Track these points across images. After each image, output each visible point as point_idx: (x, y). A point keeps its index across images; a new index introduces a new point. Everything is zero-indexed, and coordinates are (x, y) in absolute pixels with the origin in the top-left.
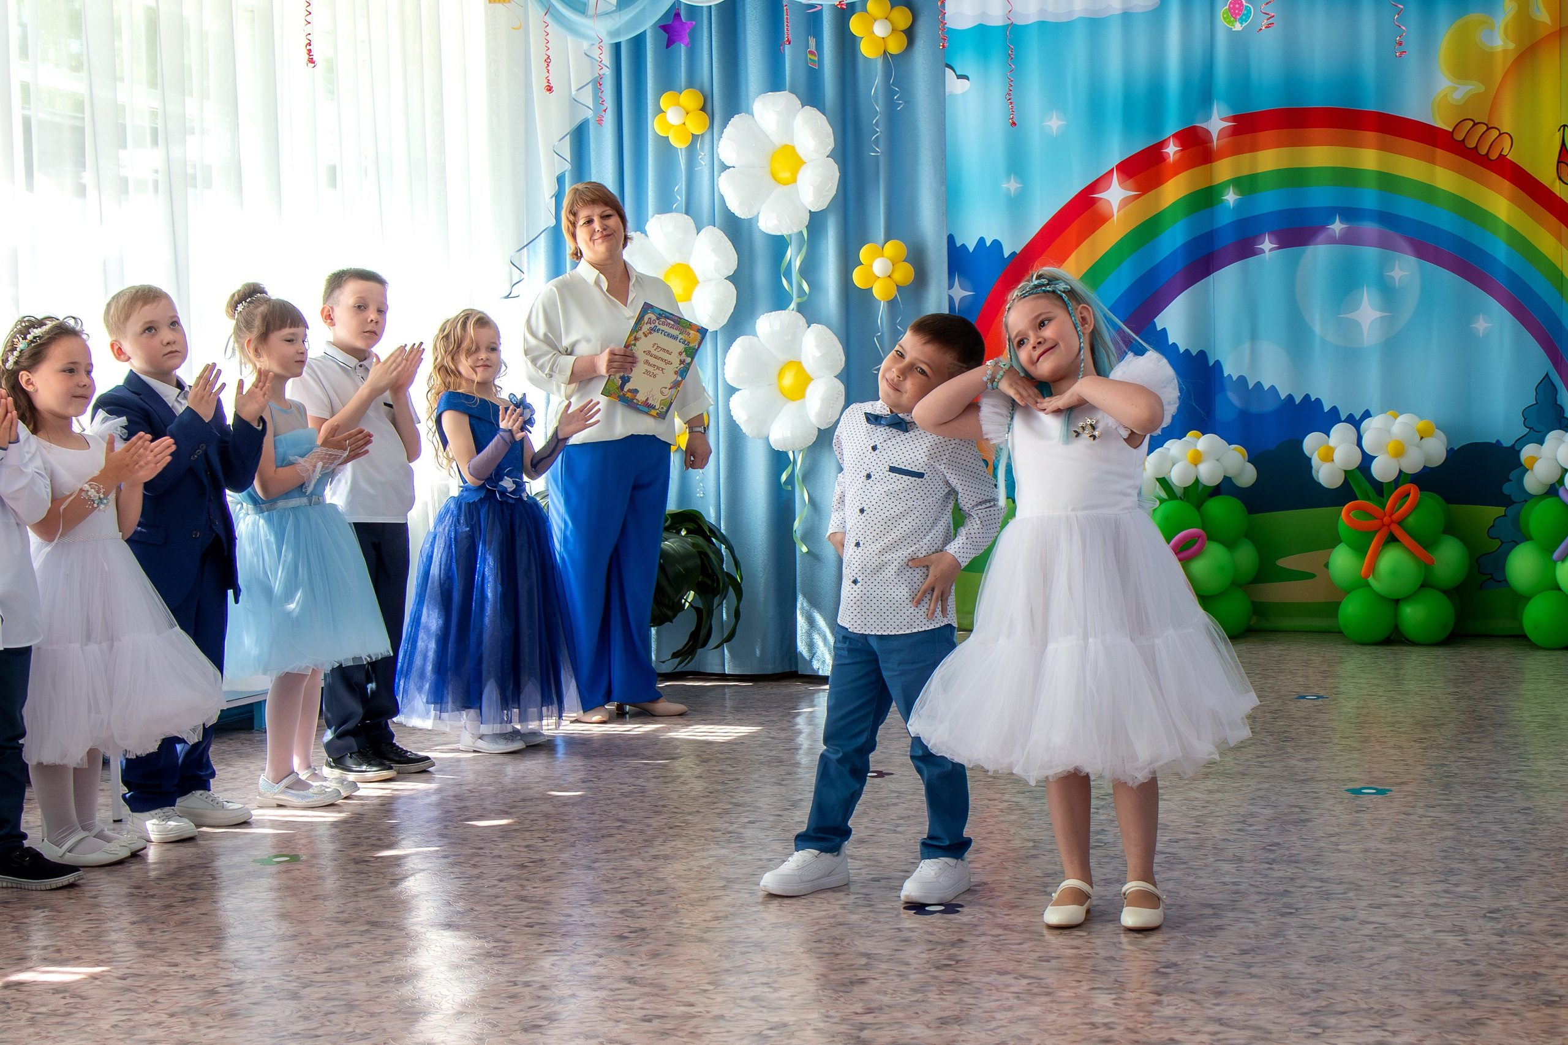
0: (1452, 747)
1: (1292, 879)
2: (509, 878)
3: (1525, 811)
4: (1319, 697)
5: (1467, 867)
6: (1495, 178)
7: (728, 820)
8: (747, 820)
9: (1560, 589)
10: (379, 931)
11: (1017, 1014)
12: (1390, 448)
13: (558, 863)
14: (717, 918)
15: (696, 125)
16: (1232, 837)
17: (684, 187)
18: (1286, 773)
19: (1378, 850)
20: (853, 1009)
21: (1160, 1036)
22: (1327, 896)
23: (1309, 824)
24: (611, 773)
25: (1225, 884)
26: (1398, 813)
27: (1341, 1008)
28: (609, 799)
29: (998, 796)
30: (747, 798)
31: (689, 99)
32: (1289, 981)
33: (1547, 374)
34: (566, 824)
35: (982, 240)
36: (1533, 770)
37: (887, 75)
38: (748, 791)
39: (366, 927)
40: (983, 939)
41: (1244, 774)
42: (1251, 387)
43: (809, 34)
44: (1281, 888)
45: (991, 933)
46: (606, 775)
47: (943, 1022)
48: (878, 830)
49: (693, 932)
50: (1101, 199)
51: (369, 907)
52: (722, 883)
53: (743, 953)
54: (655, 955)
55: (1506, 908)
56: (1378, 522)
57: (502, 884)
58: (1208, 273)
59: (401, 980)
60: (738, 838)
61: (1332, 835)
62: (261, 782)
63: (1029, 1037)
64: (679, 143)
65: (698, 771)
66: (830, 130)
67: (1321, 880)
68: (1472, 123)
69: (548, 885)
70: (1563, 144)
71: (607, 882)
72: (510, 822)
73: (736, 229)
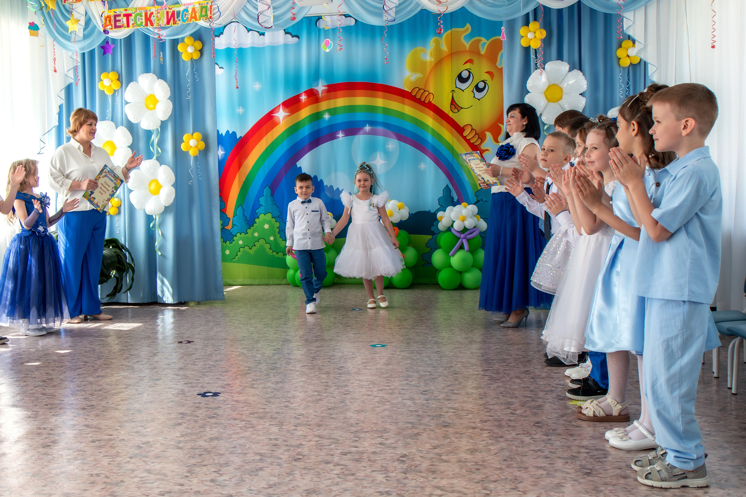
0: (411, 328)
1: (349, 380)
2: (39, 386)
3: (438, 352)
4: (360, 309)
5: (415, 374)
6: (426, 110)
7: (127, 361)
8: (135, 361)
9: (452, 267)
11: (241, 435)
13: (59, 380)
14: (123, 400)
15: (116, 86)
16: (326, 365)
17: (111, 110)
18: (347, 339)
19: (381, 368)
20: (176, 435)
21: (296, 443)
22: (362, 386)
23: (355, 359)
24: (81, 343)
25: (323, 383)
26: (390, 354)
27: (366, 430)
28: (80, 353)
29: (235, 350)
30: (136, 352)
31: (113, 76)
32: (346, 420)
33: (447, 185)
34: (62, 364)
35: (228, 131)
36: (440, 336)
37: (193, 67)
38: (136, 350)
40: (228, 406)
41: (332, 340)
42: (334, 190)
43: (160, 51)
44: (344, 384)
45: (231, 403)
46: (79, 344)
47: (212, 439)
48: (188, 364)
49: (113, 406)
50: (276, 116)
52: (125, 386)
53: (133, 414)
54: (97, 415)
55: (430, 390)
57: (36, 388)
58: (318, 146)
60: (132, 368)
61: (364, 363)
63: (245, 444)
64: (109, 93)
65: (117, 341)
66: (169, 89)
67: (359, 380)
68: (418, 89)
69: (54, 388)
70: (453, 97)
71: (79, 386)
72: (40, 363)
73: (132, 128)
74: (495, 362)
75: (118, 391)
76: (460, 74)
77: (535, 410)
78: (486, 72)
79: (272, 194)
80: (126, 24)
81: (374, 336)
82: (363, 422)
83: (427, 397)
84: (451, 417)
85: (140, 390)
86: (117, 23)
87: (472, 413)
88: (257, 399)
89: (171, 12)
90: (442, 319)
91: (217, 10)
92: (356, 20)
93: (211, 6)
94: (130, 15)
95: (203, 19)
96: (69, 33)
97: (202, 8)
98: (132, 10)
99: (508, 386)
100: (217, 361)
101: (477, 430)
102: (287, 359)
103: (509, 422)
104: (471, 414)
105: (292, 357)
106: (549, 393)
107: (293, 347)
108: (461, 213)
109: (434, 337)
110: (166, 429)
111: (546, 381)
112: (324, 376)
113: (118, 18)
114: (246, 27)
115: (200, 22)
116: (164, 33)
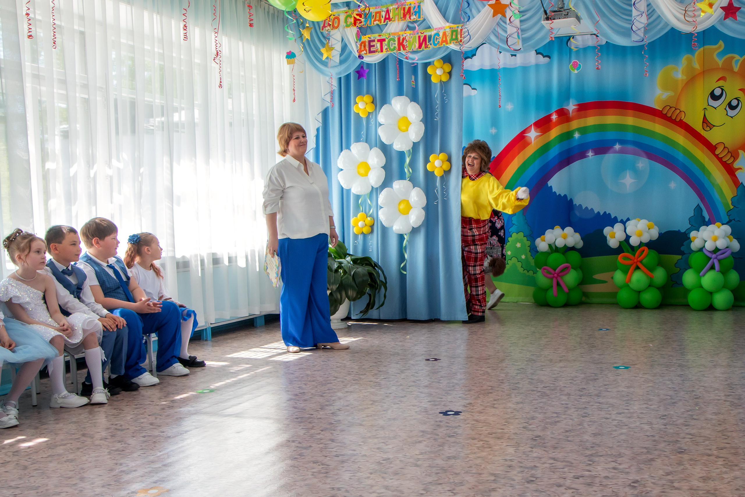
0: (656, 350)
1: (588, 403)
3: (681, 376)
5: (656, 398)
6: (678, 128)
8: (383, 378)
9: (703, 288)
12: (637, 233)
14: (368, 416)
15: (370, 108)
17: (365, 132)
18: (591, 360)
19: (622, 391)
23: (597, 381)
26: (632, 377)
30: (384, 369)
31: (367, 98)
33: (698, 205)
36: (685, 359)
37: (441, 89)
40: (468, 426)
41: (575, 360)
42: (584, 208)
43: (413, 75)
44: (584, 406)
47: (449, 459)
49: (358, 422)
50: (527, 136)
52: (371, 402)
54: (344, 430)
55: (669, 414)
56: (633, 261)
58: (570, 164)
61: (605, 385)
64: (363, 116)
66: (421, 111)
67: (599, 403)
68: (669, 107)
70: (705, 115)
73: (385, 149)
74: (738, 387)
76: (713, 91)
78: (740, 90)
80: (379, 49)
81: (618, 357)
83: (665, 422)
84: (687, 443)
85: (385, 407)
86: (371, 48)
88: (496, 419)
89: (423, 37)
91: (467, 34)
92: (606, 41)
93: (461, 30)
94: (384, 40)
95: (453, 43)
97: (452, 32)
98: (385, 36)
100: (461, 379)
101: (713, 458)
102: (529, 379)
104: (708, 440)
105: (535, 377)
107: (536, 368)
108: (714, 233)
109: (679, 360)
112: (564, 398)
113: (372, 44)
114: (497, 49)
115: (450, 45)
116: (416, 57)
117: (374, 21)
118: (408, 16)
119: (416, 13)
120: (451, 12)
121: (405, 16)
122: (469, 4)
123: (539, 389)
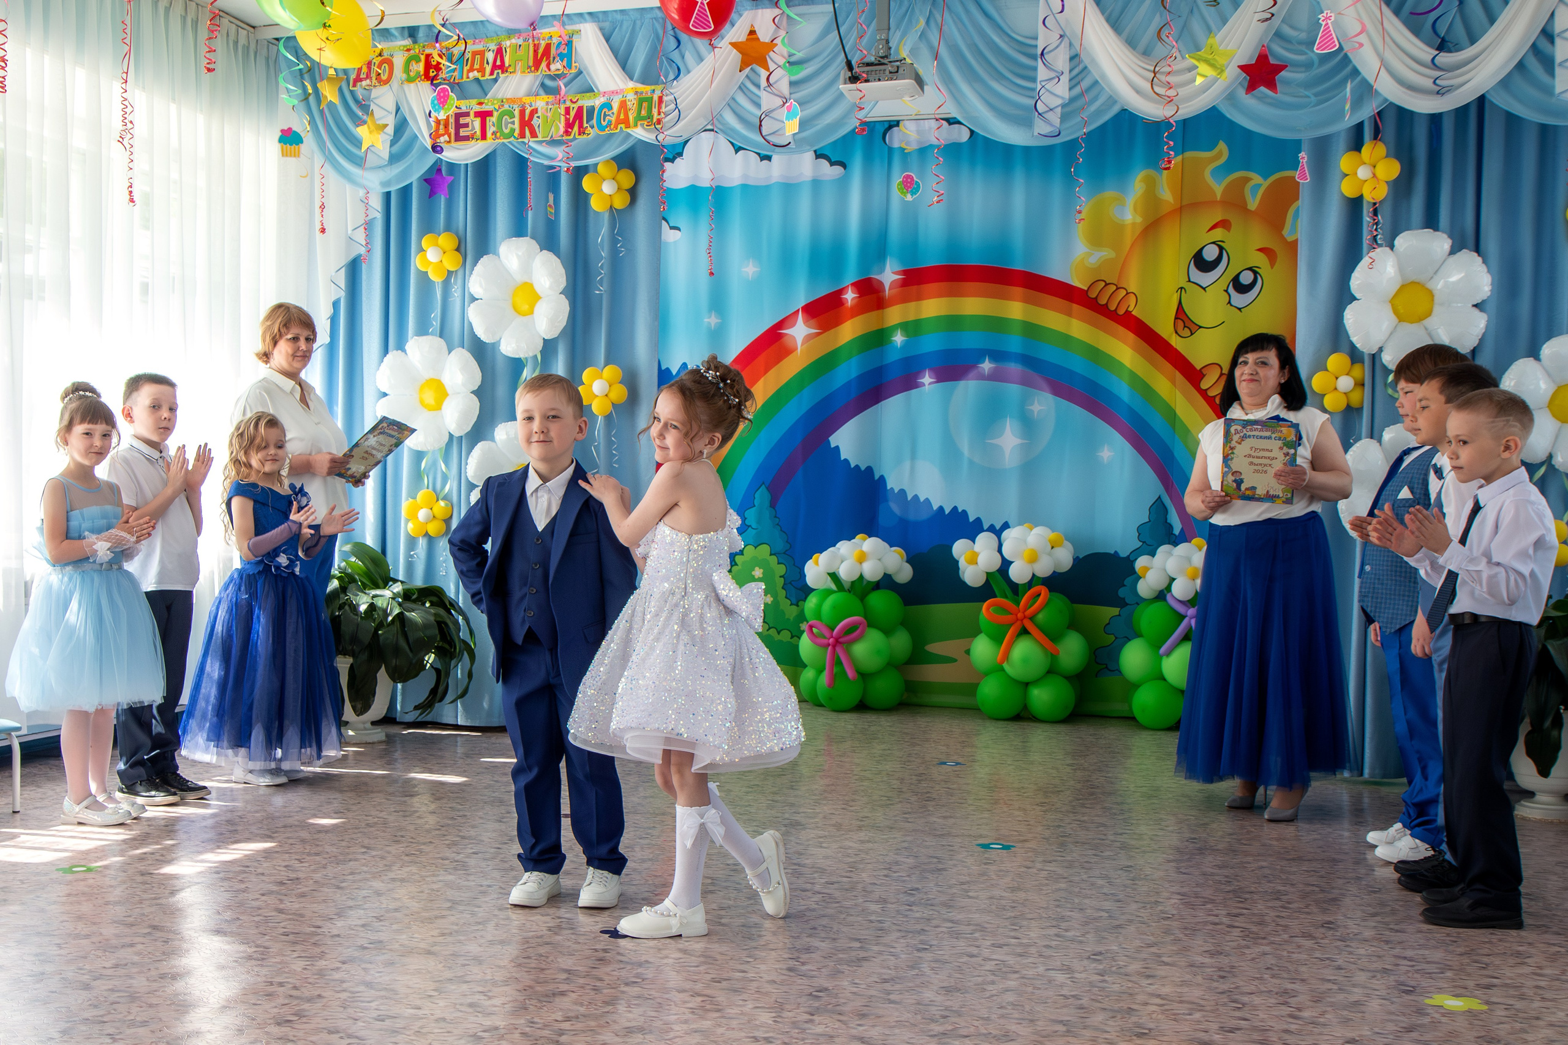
0: (1068, 812)
1: (928, 920)
3: (1127, 869)
4: (957, 764)
5: (1075, 915)
6: (1121, 330)
7: (455, 850)
8: (471, 851)
9: (1164, 679)
10: (158, 934)
11: (692, 1027)
12: (1026, 554)
13: (311, 881)
14: (443, 935)
15: (451, 263)
16: (879, 882)
17: (439, 315)
18: (927, 828)
19: (1001, 898)
20: (554, 1016)
22: (957, 935)
23: (944, 873)
24: (360, 807)
25: (871, 921)
26: (1020, 867)
27: (964, 1032)
28: (356, 828)
30: (472, 833)
31: (446, 241)
32: (920, 1007)
33: (1159, 497)
34: (320, 849)
36: (1135, 833)
37: (612, 226)
38: (473, 827)
39: (148, 930)
40: (665, 961)
41: (892, 828)
42: (909, 498)
43: (549, 190)
44: (919, 927)
45: (673, 956)
46: (354, 808)
47: (629, 1032)
49: (422, 945)
50: (786, 334)
51: (152, 913)
52: (449, 904)
53: (464, 966)
54: (392, 964)
55: (1107, 951)
56: (1014, 617)
57: (263, 898)
58: (878, 403)
59: (175, 977)
60: (464, 866)
61: (963, 883)
62: (65, 803)
64: (436, 277)
65: (433, 807)
66: (563, 271)
67: (952, 922)
68: (1103, 284)
69: (302, 899)
70: (1180, 303)
71: (352, 899)
72: (273, 844)
73: (481, 352)
74: (1256, 897)
75: (436, 913)
76: (1200, 252)
77: (1345, 1013)
78: (1260, 250)
79: (773, 504)
80: (479, 133)
81: (987, 825)
82: (959, 1014)
83: (1101, 967)
84: (1154, 1016)
85: (480, 915)
86: (461, 130)
87: (1201, 1008)
88: (728, 949)
89: (575, 110)
90: (1138, 794)
91: (673, 106)
92: (972, 132)
93: (660, 99)
94: (489, 114)
95: (642, 125)
96: (363, 150)
97: (641, 102)
98: (494, 104)
99: (1285, 953)
100: (643, 861)
102: (795, 864)
103: (1286, 1036)
104: (1200, 1010)
105: (807, 862)
106: (1379, 976)
107: (808, 840)
108: (1189, 560)
109: (1121, 834)
110: (534, 1002)
111: (1373, 949)
112: (874, 907)
113: (462, 121)
114: (732, 144)
115: (634, 130)
116: (559, 152)
117: (469, 71)
118: (544, 64)
119: (561, 56)
120: (639, 58)
121: (537, 64)
122: (679, 42)
123: (817, 888)
